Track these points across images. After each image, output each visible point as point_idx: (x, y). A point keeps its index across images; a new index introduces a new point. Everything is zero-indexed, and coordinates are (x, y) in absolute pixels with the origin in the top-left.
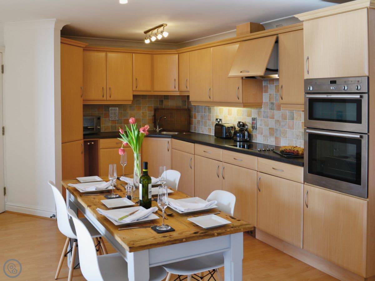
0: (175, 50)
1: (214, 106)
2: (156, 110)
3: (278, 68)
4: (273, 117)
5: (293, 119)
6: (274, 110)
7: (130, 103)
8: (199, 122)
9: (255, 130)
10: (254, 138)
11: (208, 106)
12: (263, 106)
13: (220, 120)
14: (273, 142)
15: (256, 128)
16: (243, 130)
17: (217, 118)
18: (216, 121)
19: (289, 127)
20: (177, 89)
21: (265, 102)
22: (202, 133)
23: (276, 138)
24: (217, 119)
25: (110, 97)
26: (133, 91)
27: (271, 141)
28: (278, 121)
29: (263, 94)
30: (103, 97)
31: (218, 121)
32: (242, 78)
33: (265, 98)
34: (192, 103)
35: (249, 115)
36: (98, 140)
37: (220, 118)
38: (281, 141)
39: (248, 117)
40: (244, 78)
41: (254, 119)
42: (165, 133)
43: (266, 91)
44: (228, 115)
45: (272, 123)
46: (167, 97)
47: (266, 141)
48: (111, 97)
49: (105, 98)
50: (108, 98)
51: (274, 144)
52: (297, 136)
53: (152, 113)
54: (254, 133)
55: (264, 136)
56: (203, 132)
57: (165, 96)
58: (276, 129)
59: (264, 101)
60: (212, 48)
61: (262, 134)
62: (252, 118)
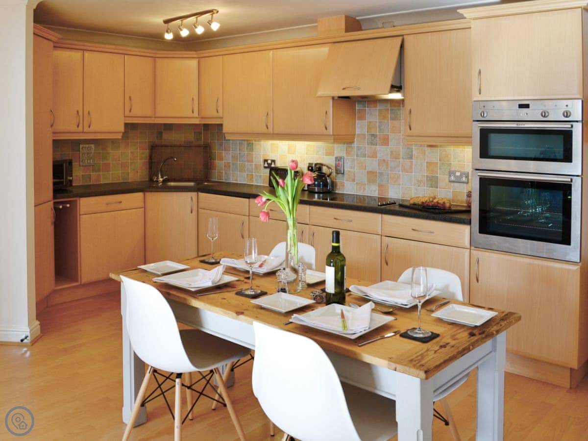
0: (195, 52)
1: (258, 141)
2: (153, 148)
3: (402, 85)
4: (374, 155)
5: (411, 157)
6: (377, 145)
7: (119, 136)
8: (228, 166)
9: (340, 175)
10: (338, 187)
11: (247, 140)
12: (355, 140)
13: (273, 161)
14: (375, 191)
15: (343, 172)
16: (324, 176)
17: (267, 159)
18: (264, 164)
19: (405, 170)
20: (196, 114)
21: (360, 133)
22: (235, 182)
23: (380, 186)
24: (266, 161)
25: (89, 127)
26: (125, 117)
27: (371, 191)
28: (383, 162)
29: (357, 121)
30: (78, 126)
31: (268, 164)
32: (333, 98)
33: (361, 127)
34: (226, 135)
35: (329, 153)
36: (76, 201)
37: (273, 159)
38: (390, 190)
39: (326, 155)
40: (336, 98)
41: (338, 159)
42: (172, 184)
43: (362, 118)
44: (289, 153)
45: (372, 164)
46: (169, 127)
47: (362, 191)
48: (91, 127)
49: (80, 128)
50: (86, 129)
51: (376, 194)
52: (418, 181)
53: (147, 152)
54: (339, 180)
55: (357, 183)
56: (237, 181)
57: (165, 125)
58: (380, 173)
59: (358, 131)
60: (271, 52)
61: (354, 180)
62: (336, 158)
